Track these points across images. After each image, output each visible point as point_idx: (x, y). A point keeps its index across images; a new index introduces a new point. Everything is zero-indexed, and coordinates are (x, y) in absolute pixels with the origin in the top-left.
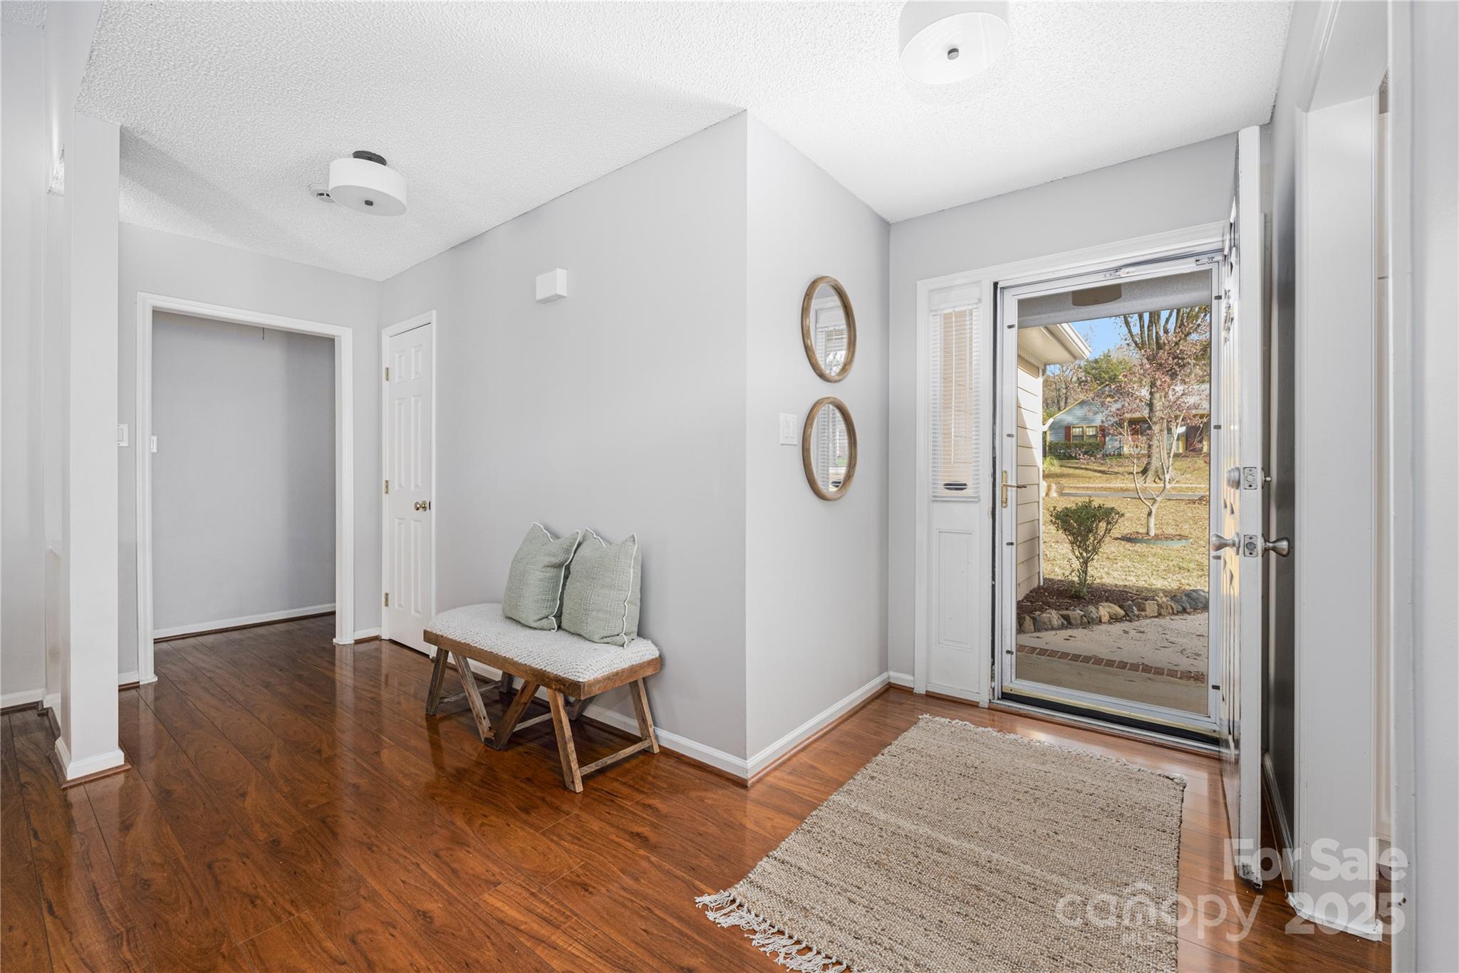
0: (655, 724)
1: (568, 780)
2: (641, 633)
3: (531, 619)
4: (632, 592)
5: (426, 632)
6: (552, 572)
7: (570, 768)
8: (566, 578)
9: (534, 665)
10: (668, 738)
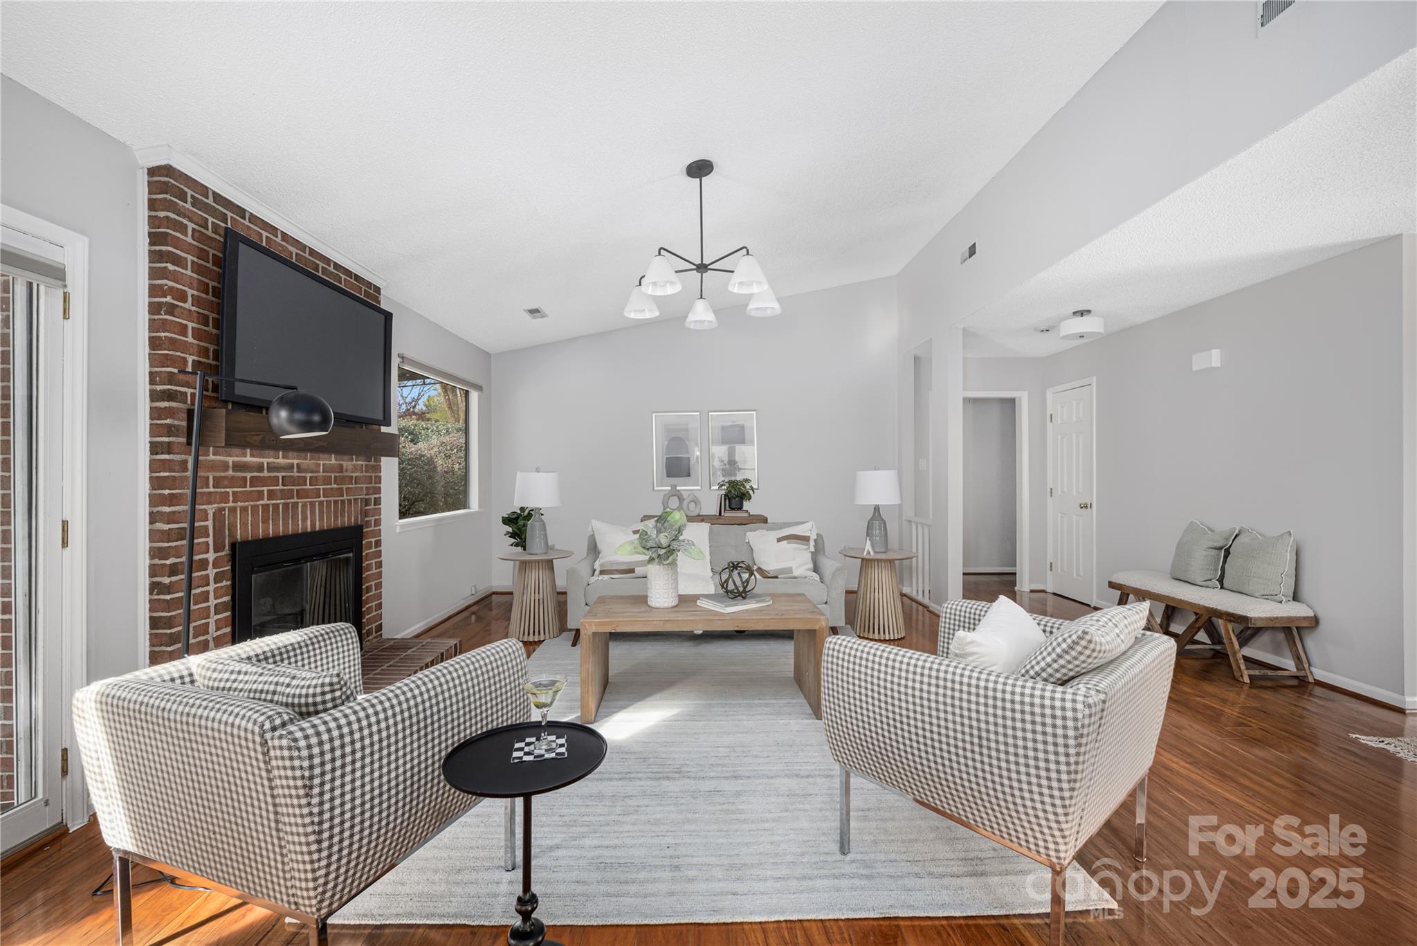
0: (1310, 665)
1: (1237, 674)
2: (1296, 598)
3: (1199, 580)
4: (1289, 568)
5: (1110, 582)
6: (1214, 552)
7: (1240, 668)
8: (1226, 557)
9: (1207, 605)
10: (1319, 674)
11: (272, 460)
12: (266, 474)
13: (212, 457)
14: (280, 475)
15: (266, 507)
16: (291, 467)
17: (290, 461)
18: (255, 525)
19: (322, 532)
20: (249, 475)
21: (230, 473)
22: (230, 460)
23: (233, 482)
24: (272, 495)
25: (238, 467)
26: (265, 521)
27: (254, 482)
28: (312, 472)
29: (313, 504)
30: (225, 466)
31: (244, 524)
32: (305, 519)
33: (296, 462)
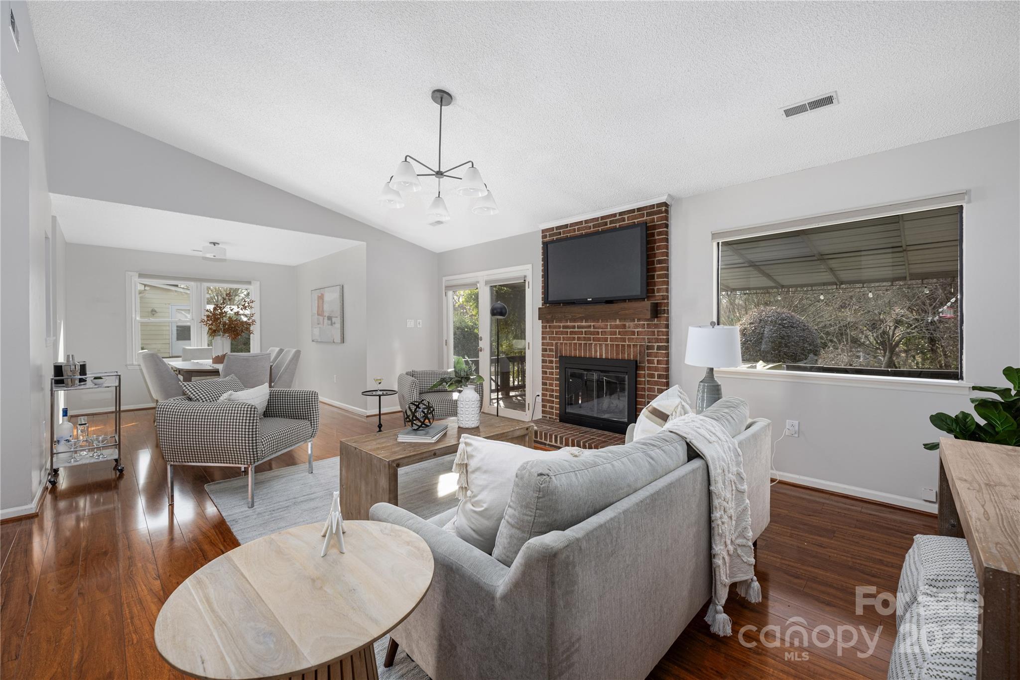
11: (579, 324)
12: (576, 330)
13: (555, 324)
14: (584, 330)
15: (575, 344)
16: (590, 327)
17: (590, 324)
18: (570, 351)
19: (607, 359)
20: (569, 330)
21: (561, 329)
22: (562, 324)
23: (562, 333)
24: (579, 339)
25: (564, 327)
26: (575, 350)
27: (572, 333)
28: (602, 329)
29: (601, 345)
30: (559, 327)
31: (566, 350)
32: (596, 352)
33: (592, 324)
